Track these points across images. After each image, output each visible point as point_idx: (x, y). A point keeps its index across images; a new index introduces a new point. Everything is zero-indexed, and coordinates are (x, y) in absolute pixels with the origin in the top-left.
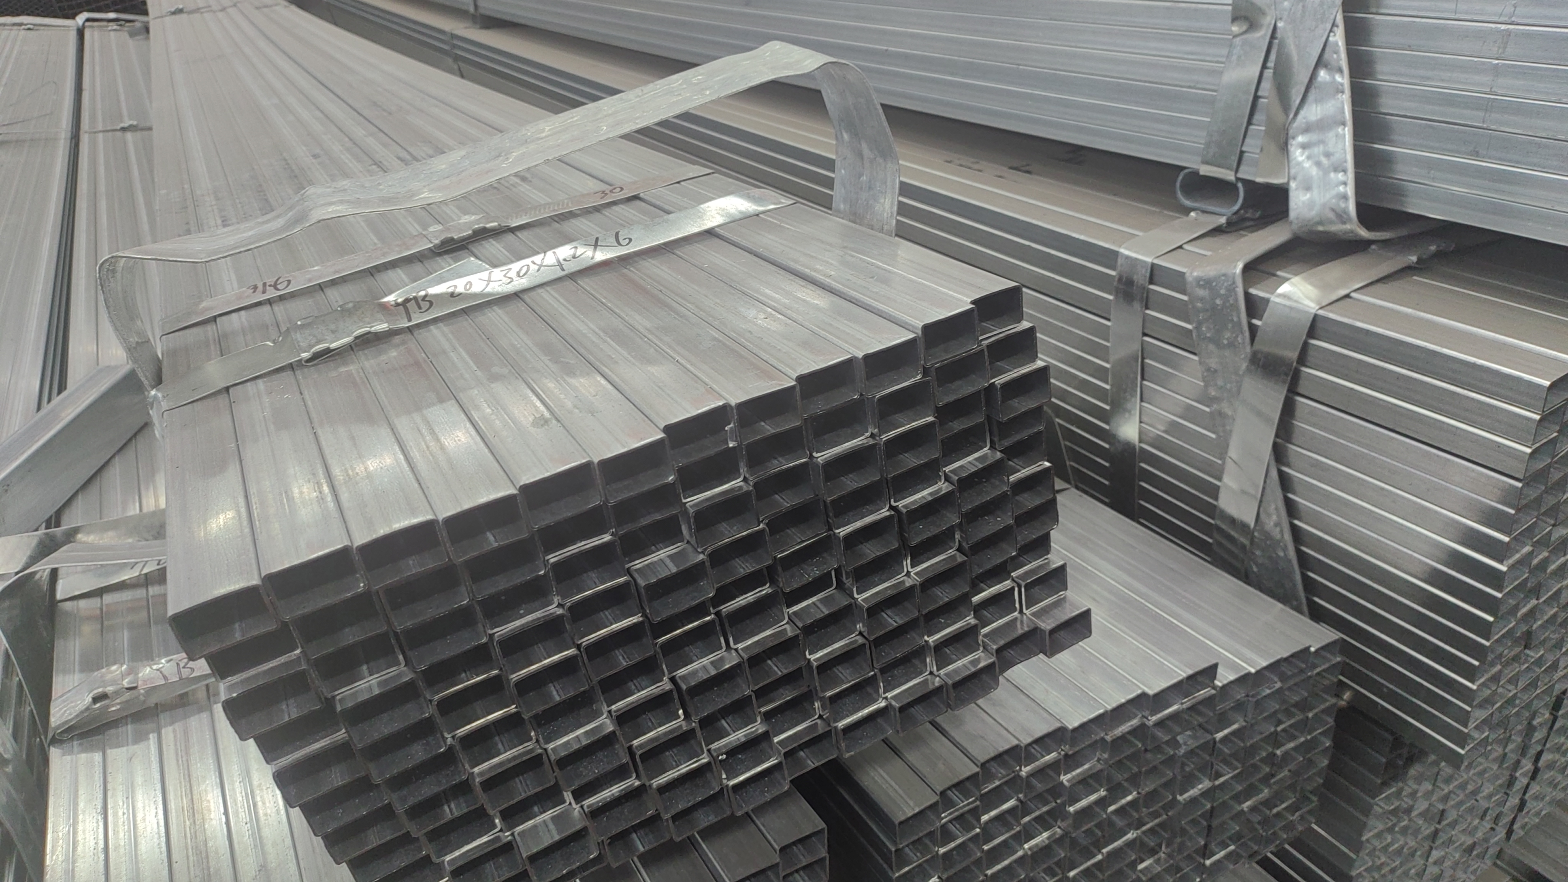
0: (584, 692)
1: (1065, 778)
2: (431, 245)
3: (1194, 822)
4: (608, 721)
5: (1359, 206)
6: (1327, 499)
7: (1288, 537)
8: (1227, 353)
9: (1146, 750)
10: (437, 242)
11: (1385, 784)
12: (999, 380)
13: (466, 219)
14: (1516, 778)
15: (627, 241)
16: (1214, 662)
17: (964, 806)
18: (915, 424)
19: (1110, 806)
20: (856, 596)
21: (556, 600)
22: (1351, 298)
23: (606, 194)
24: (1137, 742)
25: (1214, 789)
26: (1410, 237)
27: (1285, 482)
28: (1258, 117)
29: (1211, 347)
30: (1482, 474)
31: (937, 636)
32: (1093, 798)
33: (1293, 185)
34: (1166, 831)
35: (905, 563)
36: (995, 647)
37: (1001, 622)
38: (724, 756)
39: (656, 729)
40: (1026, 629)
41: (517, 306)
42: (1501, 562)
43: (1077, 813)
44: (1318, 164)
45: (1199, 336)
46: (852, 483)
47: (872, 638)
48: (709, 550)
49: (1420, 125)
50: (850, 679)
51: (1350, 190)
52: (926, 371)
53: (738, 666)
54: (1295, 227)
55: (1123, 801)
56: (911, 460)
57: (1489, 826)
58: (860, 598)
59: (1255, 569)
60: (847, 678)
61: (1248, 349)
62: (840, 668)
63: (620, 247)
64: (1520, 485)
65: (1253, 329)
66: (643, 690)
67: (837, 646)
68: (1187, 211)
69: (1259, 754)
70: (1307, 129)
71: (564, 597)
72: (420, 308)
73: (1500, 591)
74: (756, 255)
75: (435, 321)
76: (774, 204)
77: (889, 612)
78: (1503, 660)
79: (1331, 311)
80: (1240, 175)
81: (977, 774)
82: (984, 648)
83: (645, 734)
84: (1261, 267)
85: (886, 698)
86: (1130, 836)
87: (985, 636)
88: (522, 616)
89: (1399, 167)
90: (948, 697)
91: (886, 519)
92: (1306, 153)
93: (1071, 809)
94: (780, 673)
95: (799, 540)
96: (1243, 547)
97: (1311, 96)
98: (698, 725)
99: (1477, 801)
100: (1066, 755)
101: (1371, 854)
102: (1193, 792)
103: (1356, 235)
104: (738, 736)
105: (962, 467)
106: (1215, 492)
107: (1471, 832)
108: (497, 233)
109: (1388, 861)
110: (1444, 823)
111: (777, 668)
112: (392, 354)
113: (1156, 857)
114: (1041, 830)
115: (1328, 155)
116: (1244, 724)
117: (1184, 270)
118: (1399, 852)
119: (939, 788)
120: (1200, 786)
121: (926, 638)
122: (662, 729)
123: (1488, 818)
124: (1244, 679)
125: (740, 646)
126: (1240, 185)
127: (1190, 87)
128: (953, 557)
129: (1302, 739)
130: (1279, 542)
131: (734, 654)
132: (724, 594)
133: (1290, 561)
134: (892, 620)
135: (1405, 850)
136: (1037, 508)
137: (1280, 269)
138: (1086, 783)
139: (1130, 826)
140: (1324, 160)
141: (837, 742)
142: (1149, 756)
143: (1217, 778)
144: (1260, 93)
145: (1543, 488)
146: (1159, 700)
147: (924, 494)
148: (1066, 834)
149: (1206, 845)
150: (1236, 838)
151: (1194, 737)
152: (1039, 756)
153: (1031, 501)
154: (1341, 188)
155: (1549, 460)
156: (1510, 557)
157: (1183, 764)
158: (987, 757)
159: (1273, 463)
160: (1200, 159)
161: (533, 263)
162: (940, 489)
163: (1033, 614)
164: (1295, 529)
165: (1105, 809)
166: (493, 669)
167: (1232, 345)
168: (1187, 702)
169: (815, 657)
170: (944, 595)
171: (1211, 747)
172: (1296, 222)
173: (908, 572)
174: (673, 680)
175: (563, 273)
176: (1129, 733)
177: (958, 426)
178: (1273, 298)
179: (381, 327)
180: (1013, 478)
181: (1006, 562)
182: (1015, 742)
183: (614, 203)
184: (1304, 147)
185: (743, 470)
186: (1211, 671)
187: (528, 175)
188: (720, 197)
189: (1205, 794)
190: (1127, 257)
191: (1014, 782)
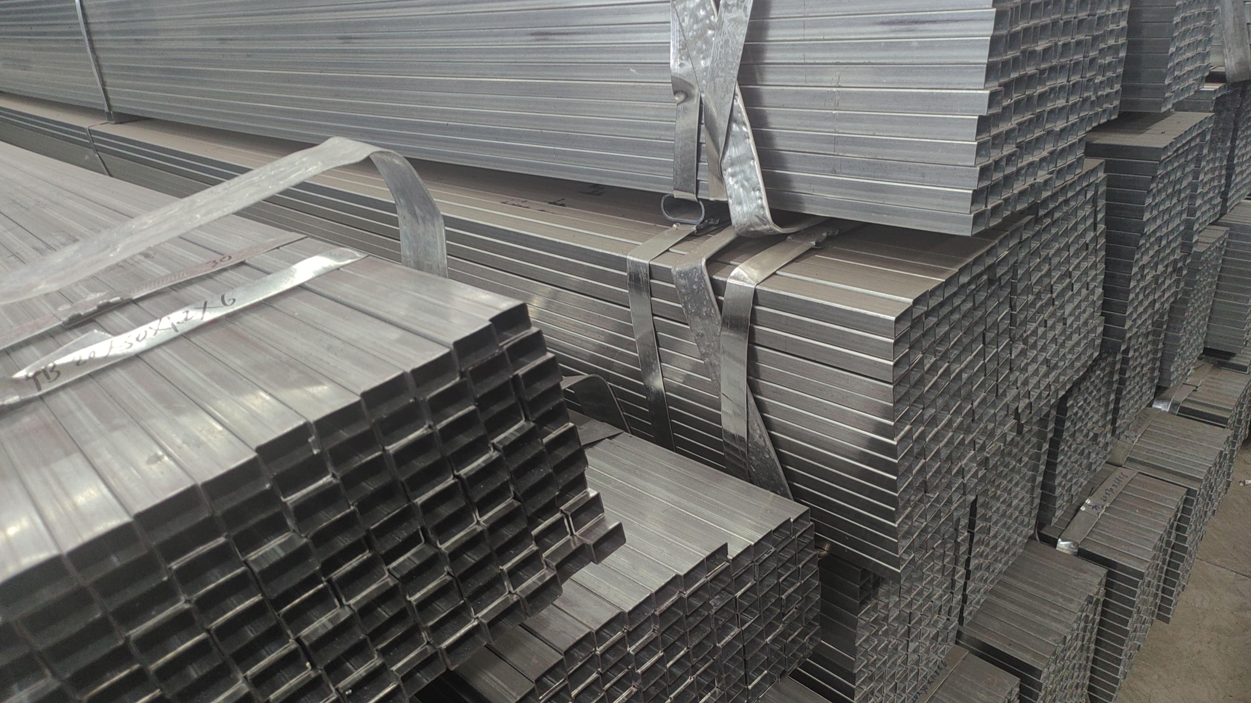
0: (219, 666)
1: (631, 650)
2: (60, 323)
3: (733, 659)
4: (244, 685)
5: (772, 211)
6: (786, 413)
7: (769, 443)
8: (707, 322)
9: (687, 617)
10: (65, 319)
11: (863, 603)
12: (521, 372)
13: (92, 297)
14: (955, 580)
15: (232, 301)
16: (724, 543)
17: (556, 687)
18: (461, 413)
19: (668, 662)
20: (439, 546)
21: (183, 598)
22: (777, 274)
23: (217, 263)
24: (679, 612)
25: (743, 632)
26: (810, 228)
27: (761, 406)
28: (703, 157)
29: (697, 319)
30: (870, 383)
31: (509, 564)
32: (656, 658)
33: (730, 201)
34: (715, 672)
35: (474, 516)
36: (554, 564)
37: (558, 545)
38: (350, 691)
39: (288, 681)
40: (578, 545)
41: (139, 366)
42: (893, 439)
43: (644, 673)
44: (743, 186)
45: (687, 312)
46: (421, 463)
47: (457, 575)
48: (311, 534)
49: (799, 156)
50: (445, 609)
51: (765, 202)
52: (462, 375)
53: (351, 618)
54: (736, 230)
55: (678, 656)
56: (464, 440)
57: (945, 618)
58: (443, 547)
59: (754, 470)
60: (443, 609)
61: (719, 317)
62: (438, 603)
63: (225, 307)
64: (892, 387)
65: (720, 303)
66: (273, 652)
67: (430, 586)
68: (671, 224)
69: (770, 601)
70: (732, 164)
71: (190, 593)
72: (48, 378)
73: (896, 458)
74: (336, 301)
75: (64, 387)
76: (351, 258)
77: (469, 554)
78: (912, 503)
79: (765, 286)
80: (699, 197)
81: (562, 660)
82: (547, 565)
83: (279, 688)
84: (719, 260)
85: (477, 618)
86: (689, 681)
87: (547, 557)
88: (154, 617)
89: (795, 184)
90: (525, 608)
91: (452, 485)
92: (735, 180)
93: (639, 671)
94: (387, 616)
95: (386, 513)
96: (744, 455)
97: (731, 142)
98: (324, 672)
99: (932, 602)
100: (628, 632)
101: (865, 654)
102: (728, 638)
103: (775, 231)
104: (360, 672)
105: (505, 438)
106: (718, 419)
107: (935, 625)
108: (120, 306)
109: (879, 657)
110: (913, 622)
111: (385, 613)
112: (27, 421)
113: (712, 691)
114: (621, 691)
115: (747, 180)
116: (754, 582)
117: (670, 267)
118: (885, 648)
119: (534, 678)
120: (732, 634)
121: (501, 567)
122: (293, 681)
123: (943, 612)
124: (747, 550)
125: (352, 602)
126: (701, 203)
127: (656, 139)
128: (511, 505)
129: (799, 584)
130: (764, 447)
131: (347, 609)
132: (331, 565)
133: (773, 460)
134: (471, 558)
135: (890, 646)
136: (570, 457)
137: (732, 260)
138: (648, 649)
139: (687, 674)
140: (746, 183)
141: (444, 660)
142: (691, 619)
143: (743, 625)
144: (701, 141)
145: (908, 386)
146: (690, 576)
147: (480, 462)
148: (639, 690)
149: (746, 674)
150: (767, 664)
151: (721, 599)
152: (608, 636)
153: (563, 453)
154: (759, 201)
155: (908, 368)
156: (897, 435)
157: (716, 620)
158: (568, 646)
159: (750, 394)
160: (672, 188)
161: (150, 328)
162: (491, 457)
163: (581, 535)
164: (773, 438)
165: (665, 666)
166: (134, 664)
167: (709, 316)
168: (711, 575)
169: (414, 598)
170: (509, 533)
171: (734, 603)
172: (736, 226)
173: (478, 521)
174: (298, 640)
175: (176, 334)
176: (672, 605)
177: (496, 409)
178: (730, 281)
179: (14, 399)
180: (545, 440)
181: (553, 500)
182: (588, 630)
183: (224, 270)
184: (733, 175)
185: (331, 469)
186: (724, 549)
187: (151, 253)
188: (310, 256)
189: (736, 638)
190: (633, 262)
191: (592, 660)
